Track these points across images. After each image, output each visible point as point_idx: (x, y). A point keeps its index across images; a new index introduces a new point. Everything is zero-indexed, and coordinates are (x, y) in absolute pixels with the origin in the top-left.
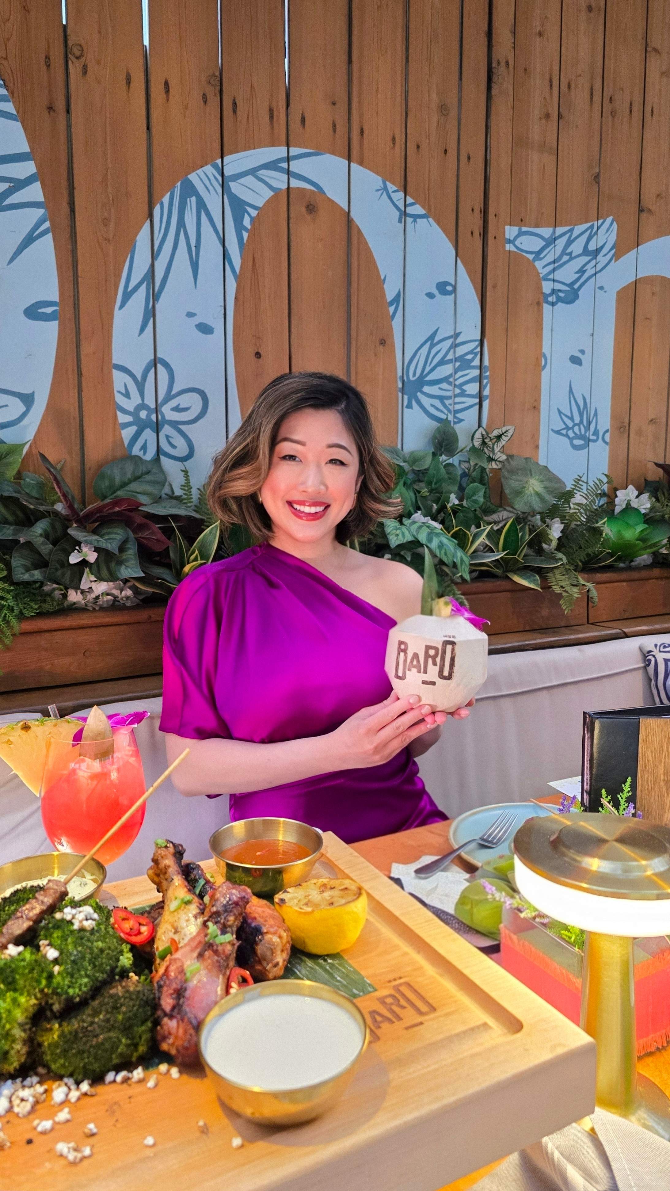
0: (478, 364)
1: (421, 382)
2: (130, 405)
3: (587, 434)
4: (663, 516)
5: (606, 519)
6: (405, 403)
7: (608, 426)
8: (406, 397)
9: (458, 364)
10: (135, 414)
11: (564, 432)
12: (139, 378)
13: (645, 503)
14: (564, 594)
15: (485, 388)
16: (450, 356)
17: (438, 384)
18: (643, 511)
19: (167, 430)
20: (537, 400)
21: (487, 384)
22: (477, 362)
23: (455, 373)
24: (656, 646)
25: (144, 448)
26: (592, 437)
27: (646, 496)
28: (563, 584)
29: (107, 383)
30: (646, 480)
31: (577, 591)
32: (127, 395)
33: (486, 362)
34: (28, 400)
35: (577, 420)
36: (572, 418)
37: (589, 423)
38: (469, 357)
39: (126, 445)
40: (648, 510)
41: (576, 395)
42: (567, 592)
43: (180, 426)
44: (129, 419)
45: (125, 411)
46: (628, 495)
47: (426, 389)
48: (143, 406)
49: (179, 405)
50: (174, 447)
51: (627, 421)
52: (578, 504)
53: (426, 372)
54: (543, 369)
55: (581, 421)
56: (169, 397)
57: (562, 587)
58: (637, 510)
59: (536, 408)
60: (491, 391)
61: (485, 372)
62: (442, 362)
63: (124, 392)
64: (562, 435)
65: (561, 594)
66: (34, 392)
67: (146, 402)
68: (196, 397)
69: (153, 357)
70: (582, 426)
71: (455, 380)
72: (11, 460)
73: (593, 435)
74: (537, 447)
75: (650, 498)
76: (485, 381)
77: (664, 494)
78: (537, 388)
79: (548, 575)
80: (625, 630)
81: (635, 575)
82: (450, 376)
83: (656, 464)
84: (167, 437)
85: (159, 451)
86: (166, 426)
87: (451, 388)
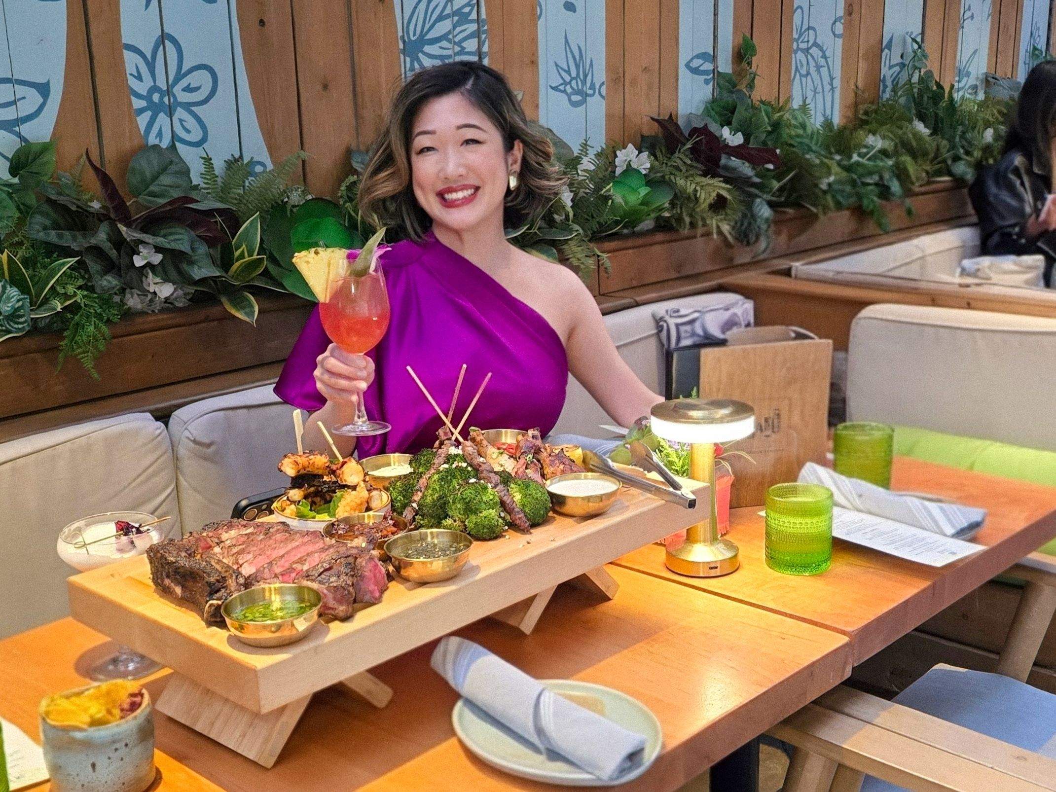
0: (476, 17)
1: (422, 41)
2: (142, 88)
3: (584, 89)
4: (663, 177)
5: (611, 184)
6: (408, 65)
7: (604, 79)
8: (408, 59)
9: (456, 18)
10: (148, 98)
11: (562, 88)
12: (149, 57)
13: (643, 162)
14: (582, 266)
15: (484, 44)
16: (448, 11)
17: (437, 43)
18: (644, 172)
19: (180, 113)
20: (535, 54)
21: (485, 38)
22: (474, 16)
23: (454, 29)
24: (667, 311)
25: (160, 134)
26: (590, 92)
27: (645, 154)
28: (579, 256)
29: (118, 66)
30: (642, 136)
31: (591, 262)
32: (139, 78)
33: (483, 16)
34: (44, 89)
35: (574, 74)
36: (568, 72)
37: (586, 76)
38: (467, 10)
39: (142, 132)
40: (648, 170)
41: (572, 47)
42: (583, 263)
43: (193, 108)
44: (143, 104)
45: (139, 96)
46: (628, 155)
47: (427, 49)
48: (154, 89)
49: (190, 84)
50: (188, 131)
51: (621, 70)
52: (585, 171)
53: (425, 30)
54: (539, 17)
55: (578, 74)
56: (179, 76)
57: (579, 259)
58: (638, 171)
59: (534, 63)
60: (489, 47)
61: (483, 26)
62: (441, 18)
63: (136, 74)
64: (560, 91)
65: (579, 266)
66: (48, 81)
67: (158, 84)
68: (205, 74)
69: (160, 34)
70: (578, 80)
71: (454, 37)
72: (45, 159)
73: (590, 89)
74: (537, 106)
75: (649, 157)
76: (484, 36)
77: (661, 151)
78: (534, 41)
79: (563, 247)
80: (638, 299)
81: (640, 241)
82: (449, 32)
83: (652, 119)
84: (181, 121)
85: (174, 136)
86: (179, 109)
87: (450, 46)
